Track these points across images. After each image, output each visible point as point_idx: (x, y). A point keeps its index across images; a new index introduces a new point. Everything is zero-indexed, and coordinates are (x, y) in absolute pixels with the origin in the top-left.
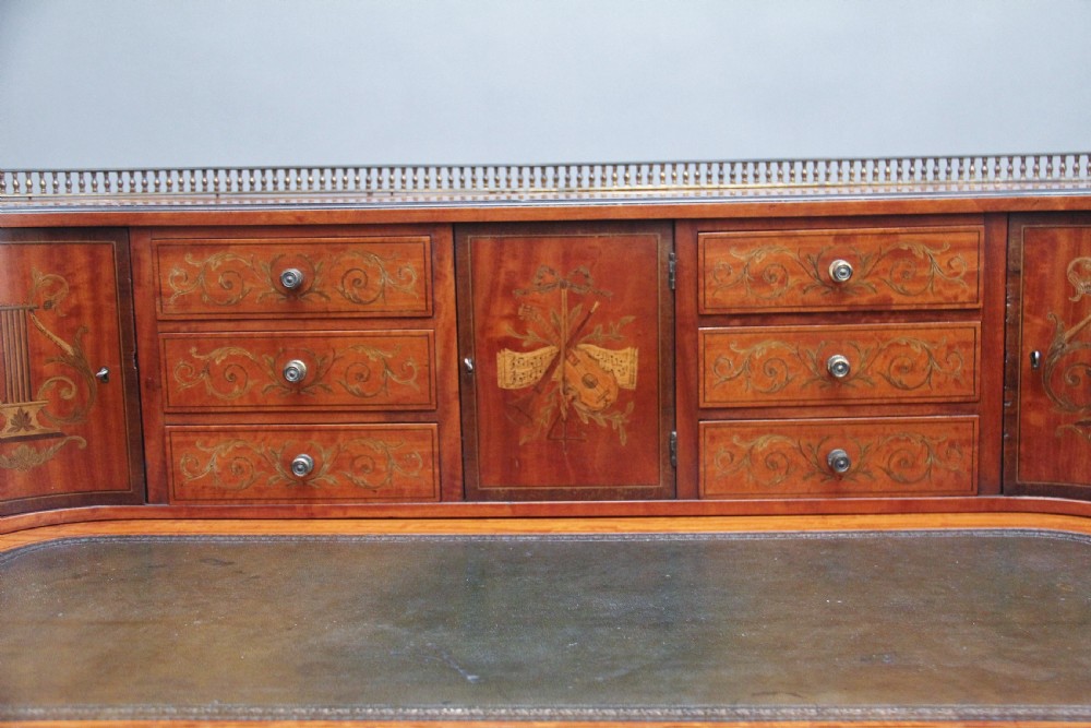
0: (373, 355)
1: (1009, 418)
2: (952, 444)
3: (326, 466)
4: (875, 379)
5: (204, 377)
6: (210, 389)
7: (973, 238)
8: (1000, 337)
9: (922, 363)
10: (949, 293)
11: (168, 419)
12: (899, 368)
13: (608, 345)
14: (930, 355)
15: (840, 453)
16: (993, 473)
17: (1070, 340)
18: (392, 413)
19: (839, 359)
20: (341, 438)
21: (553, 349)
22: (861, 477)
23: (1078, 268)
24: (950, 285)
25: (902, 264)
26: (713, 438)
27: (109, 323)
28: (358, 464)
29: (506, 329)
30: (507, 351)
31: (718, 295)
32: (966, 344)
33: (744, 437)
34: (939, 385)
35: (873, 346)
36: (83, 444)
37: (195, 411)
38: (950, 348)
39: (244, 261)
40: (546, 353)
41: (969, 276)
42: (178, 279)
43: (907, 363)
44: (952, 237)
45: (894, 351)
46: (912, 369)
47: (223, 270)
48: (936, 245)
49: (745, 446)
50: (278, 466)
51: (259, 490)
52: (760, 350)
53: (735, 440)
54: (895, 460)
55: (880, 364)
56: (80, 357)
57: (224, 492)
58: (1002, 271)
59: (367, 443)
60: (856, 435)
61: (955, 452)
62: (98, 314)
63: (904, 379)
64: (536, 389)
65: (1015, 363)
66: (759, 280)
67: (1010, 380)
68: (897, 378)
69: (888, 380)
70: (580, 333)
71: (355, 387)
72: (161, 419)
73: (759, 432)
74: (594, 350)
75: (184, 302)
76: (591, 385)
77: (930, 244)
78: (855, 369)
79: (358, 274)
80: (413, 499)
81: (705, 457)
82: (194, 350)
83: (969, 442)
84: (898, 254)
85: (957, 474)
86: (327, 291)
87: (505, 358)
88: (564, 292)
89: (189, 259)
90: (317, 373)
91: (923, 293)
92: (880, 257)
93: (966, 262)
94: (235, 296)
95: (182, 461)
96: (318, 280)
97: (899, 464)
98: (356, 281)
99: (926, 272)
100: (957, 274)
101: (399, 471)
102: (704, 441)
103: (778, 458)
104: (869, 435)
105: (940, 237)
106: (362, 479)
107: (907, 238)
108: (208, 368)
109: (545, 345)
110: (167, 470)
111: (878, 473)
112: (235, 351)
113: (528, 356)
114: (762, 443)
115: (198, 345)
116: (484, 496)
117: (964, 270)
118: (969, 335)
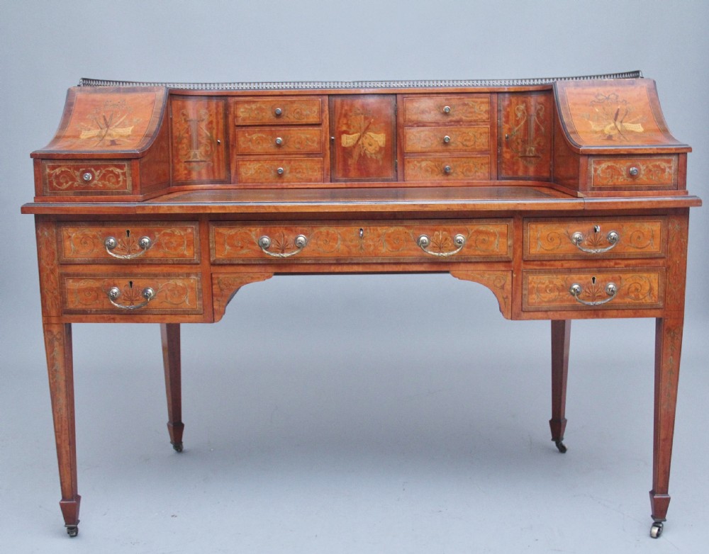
0: (303, 136)
1: (499, 156)
2: (482, 164)
3: (288, 172)
4: (458, 143)
5: (250, 143)
6: (251, 147)
7: (486, 100)
8: (496, 131)
9: (472, 138)
10: (480, 117)
11: (238, 157)
12: (466, 140)
13: (375, 133)
14: (475, 136)
15: (447, 167)
16: (494, 174)
17: (517, 131)
18: (310, 154)
19: (447, 136)
20: (292, 163)
21: (359, 134)
22: (454, 175)
23: (518, 109)
24: (480, 114)
25: (466, 108)
26: (409, 162)
27: (221, 126)
28: (298, 171)
29: (344, 128)
30: (345, 135)
31: (410, 117)
32: (485, 133)
33: (419, 162)
34: (478, 146)
35: (457, 133)
36: (212, 165)
37: (246, 154)
38: (481, 134)
39: (263, 106)
40: (356, 135)
41: (486, 112)
42: (242, 112)
43: (468, 138)
44: (480, 100)
45: (464, 135)
46: (469, 140)
47: (257, 109)
48: (476, 102)
49: (418, 165)
50: (272, 171)
51: (266, 179)
52: (423, 135)
53: (416, 162)
54: (465, 169)
55: (459, 139)
56: (212, 136)
57: (255, 179)
58: (496, 110)
59: (301, 163)
60: (453, 161)
61: (483, 167)
62: (218, 123)
63: (467, 143)
64: (354, 146)
65: (501, 138)
66: (423, 112)
67: (499, 144)
68: (465, 143)
69: (462, 144)
70: (367, 129)
71: (297, 146)
72: (235, 157)
73: (423, 160)
74: (372, 134)
75: (244, 119)
76: (370, 145)
77: (474, 102)
78: (451, 141)
79: (298, 110)
80: (315, 182)
81: (406, 168)
82: (247, 134)
83: (488, 163)
84: (464, 104)
85: (484, 174)
86: (289, 116)
87: (344, 137)
88: (363, 116)
89: (246, 106)
90: (286, 141)
91: (472, 117)
92: (459, 105)
93: (485, 107)
94: (260, 117)
95: (242, 170)
96: (286, 112)
97: (466, 170)
98: (298, 113)
99: (473, 110)
100: (482, 111)
101: (310, 173)
102: (406, 163)
103: (428, 168)
104: (456, 161)
105: (477, 100)
106: (299, 175)
107: (467, 100)
108: (251, 140)
109: (357, 133)
110: (237, 173)
111: (460, 173)
112: (260, 135)
113: (351, 136)
114: (424, 164)
115: (248, 133)
116: (337, 181)
117: (484, 110)
118: (487, 130)
